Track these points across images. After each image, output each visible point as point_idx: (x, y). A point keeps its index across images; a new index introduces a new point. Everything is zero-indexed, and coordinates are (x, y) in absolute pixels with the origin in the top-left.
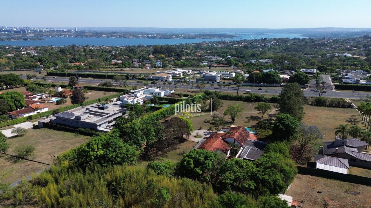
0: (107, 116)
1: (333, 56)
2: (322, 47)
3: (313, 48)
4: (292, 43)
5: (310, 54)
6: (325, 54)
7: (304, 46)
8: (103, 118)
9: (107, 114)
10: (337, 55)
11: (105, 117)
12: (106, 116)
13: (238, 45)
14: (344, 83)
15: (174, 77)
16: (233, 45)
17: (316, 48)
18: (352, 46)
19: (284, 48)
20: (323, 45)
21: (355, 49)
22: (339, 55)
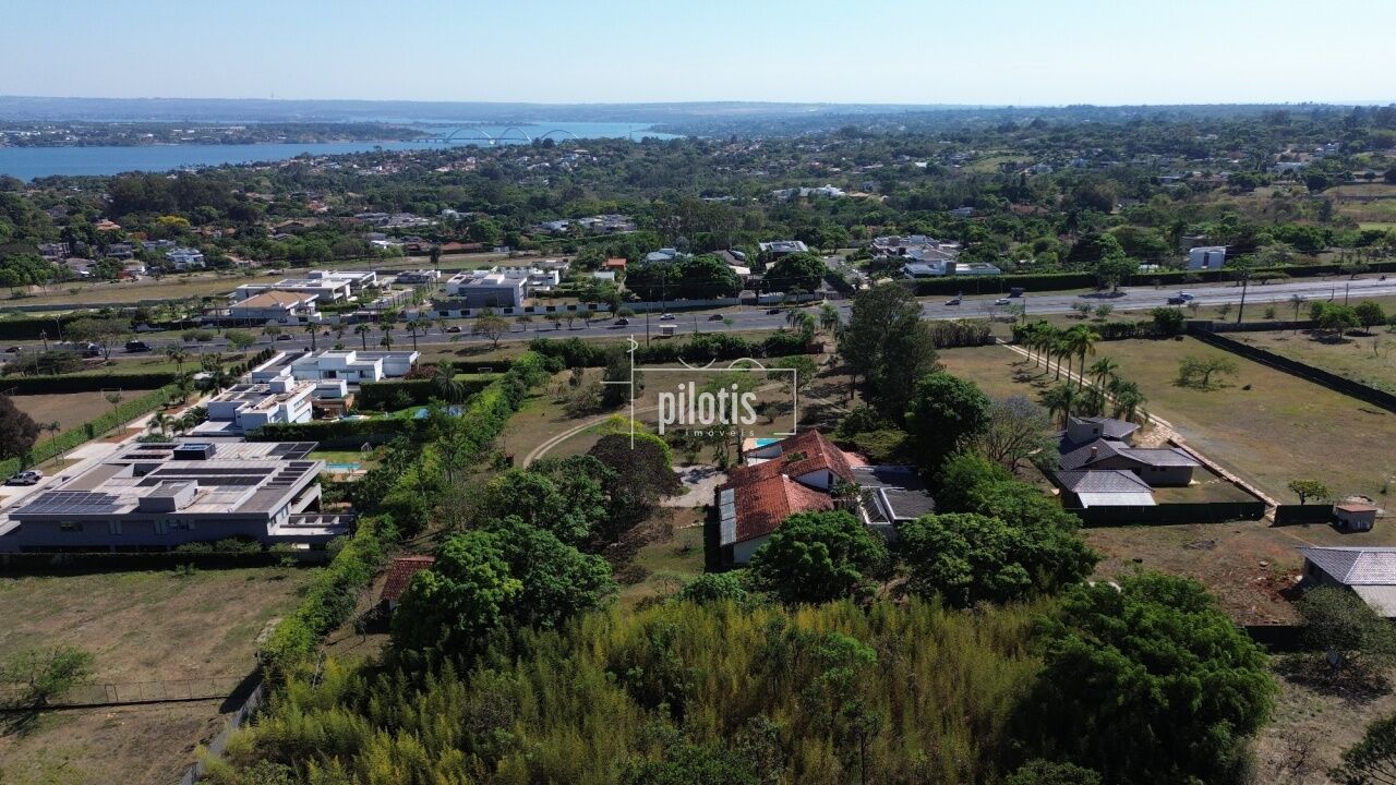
0: (274, 479)
1: (795, 197)
2: (742, 170)
3: (715, 170)
4: (644, 156)
5: (721, 194)
6: (767, 192)
7: (685, 166)
8: (261, 488)
9: (269, 471)
10: (804, 192)
11: (268, 484)
12: (269, 478)
13: (453, 166)
14: (917, 276)
15: (324, 302)
16: (433, 168)
17: (723, 172)
18: (825, 162)
19: (626, 175)
20: (742, 163)
21: (836, 173)
22: (809, 193)
